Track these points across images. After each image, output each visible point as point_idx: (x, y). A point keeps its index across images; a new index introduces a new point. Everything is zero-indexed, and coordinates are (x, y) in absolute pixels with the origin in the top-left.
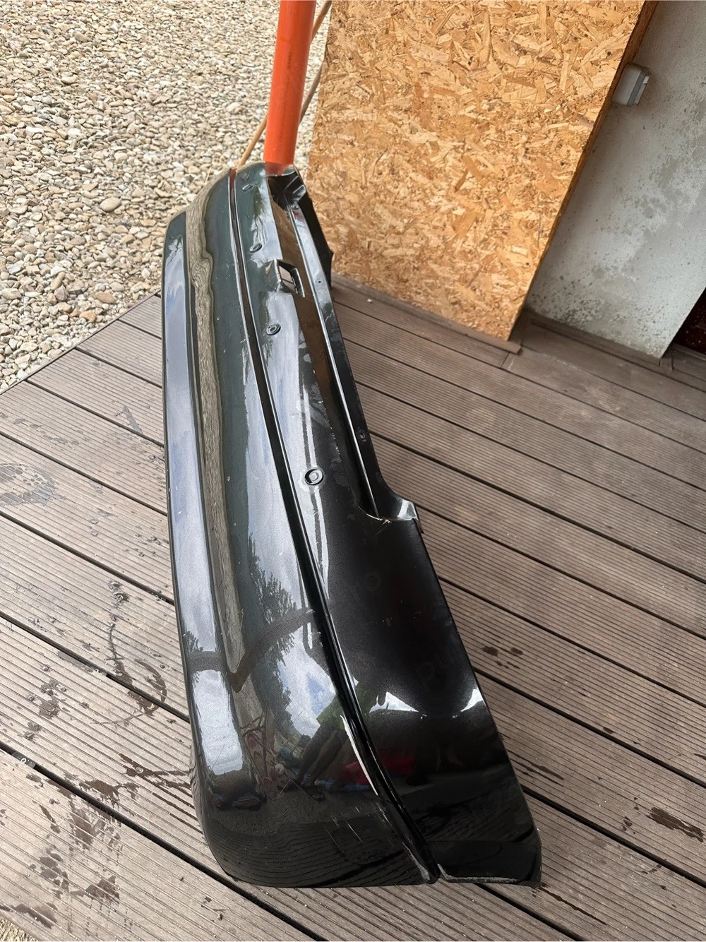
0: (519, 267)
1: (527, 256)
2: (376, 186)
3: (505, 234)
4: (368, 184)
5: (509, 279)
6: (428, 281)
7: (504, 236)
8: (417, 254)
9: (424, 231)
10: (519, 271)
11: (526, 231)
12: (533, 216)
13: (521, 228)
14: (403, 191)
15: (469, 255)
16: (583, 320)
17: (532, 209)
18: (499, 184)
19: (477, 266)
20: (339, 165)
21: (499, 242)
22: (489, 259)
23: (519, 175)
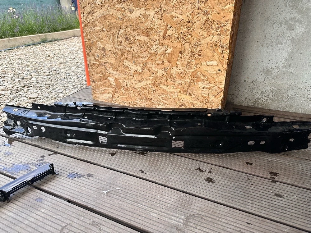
0: (214, 74)
1: (218, 66)
2: (121, 50)
3: (200, 55)
4: (117, 51)
5: (210, 83)
6: (162, 96)
7: (200, 57)
8: (153, 82)
9: (153, 68)
10: (215, 76)
11: (213, 49)
12: (215, 39)
13: (209, 49)
14: (136, 49)
15: (182, 75)
16: (265, 103)
17: (213, 34)
18: (188, 25)
19: (188, 81)
20: (100, 45)
21: (197, 62)
22: (194, 74)
23: (199, 15)
